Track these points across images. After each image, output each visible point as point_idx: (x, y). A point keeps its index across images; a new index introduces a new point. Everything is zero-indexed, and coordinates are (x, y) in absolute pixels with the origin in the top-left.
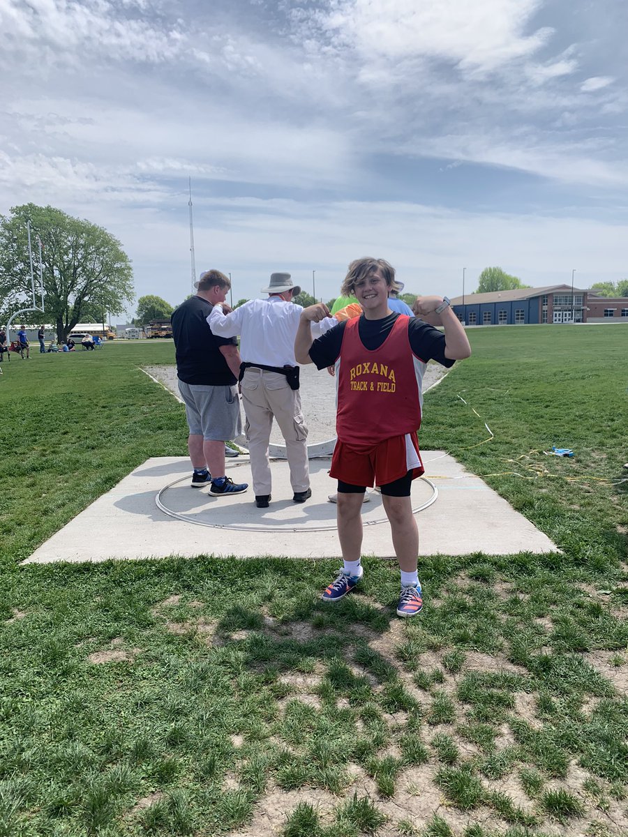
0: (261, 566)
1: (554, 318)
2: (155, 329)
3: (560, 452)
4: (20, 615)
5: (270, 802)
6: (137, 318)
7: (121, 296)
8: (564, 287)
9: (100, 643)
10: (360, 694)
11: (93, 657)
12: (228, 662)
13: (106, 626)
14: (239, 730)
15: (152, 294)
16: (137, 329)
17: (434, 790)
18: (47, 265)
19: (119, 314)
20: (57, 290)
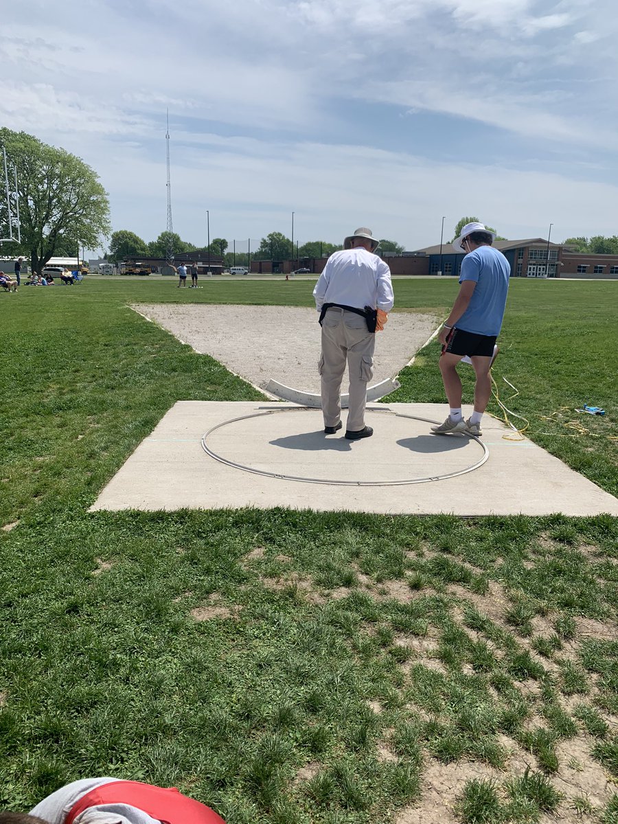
0: (340, 521)
1: (529, 272)
2: (130, 265)
3: (593, 410)
4: (106, 566)
5: (432, 775)
6: (109, 253)
7: (97, 230)
8: (540, 241)
9: (198, 598)
10: (483, 660)
11: (195, 613)
12: (338, 623)
13: (199, 580)
14: (373, 695)
15: (126, 229)
16: (110, 265)
17: (596, 765)
18: (21, 194)
19: (95, 249)
20: (31, 220)
